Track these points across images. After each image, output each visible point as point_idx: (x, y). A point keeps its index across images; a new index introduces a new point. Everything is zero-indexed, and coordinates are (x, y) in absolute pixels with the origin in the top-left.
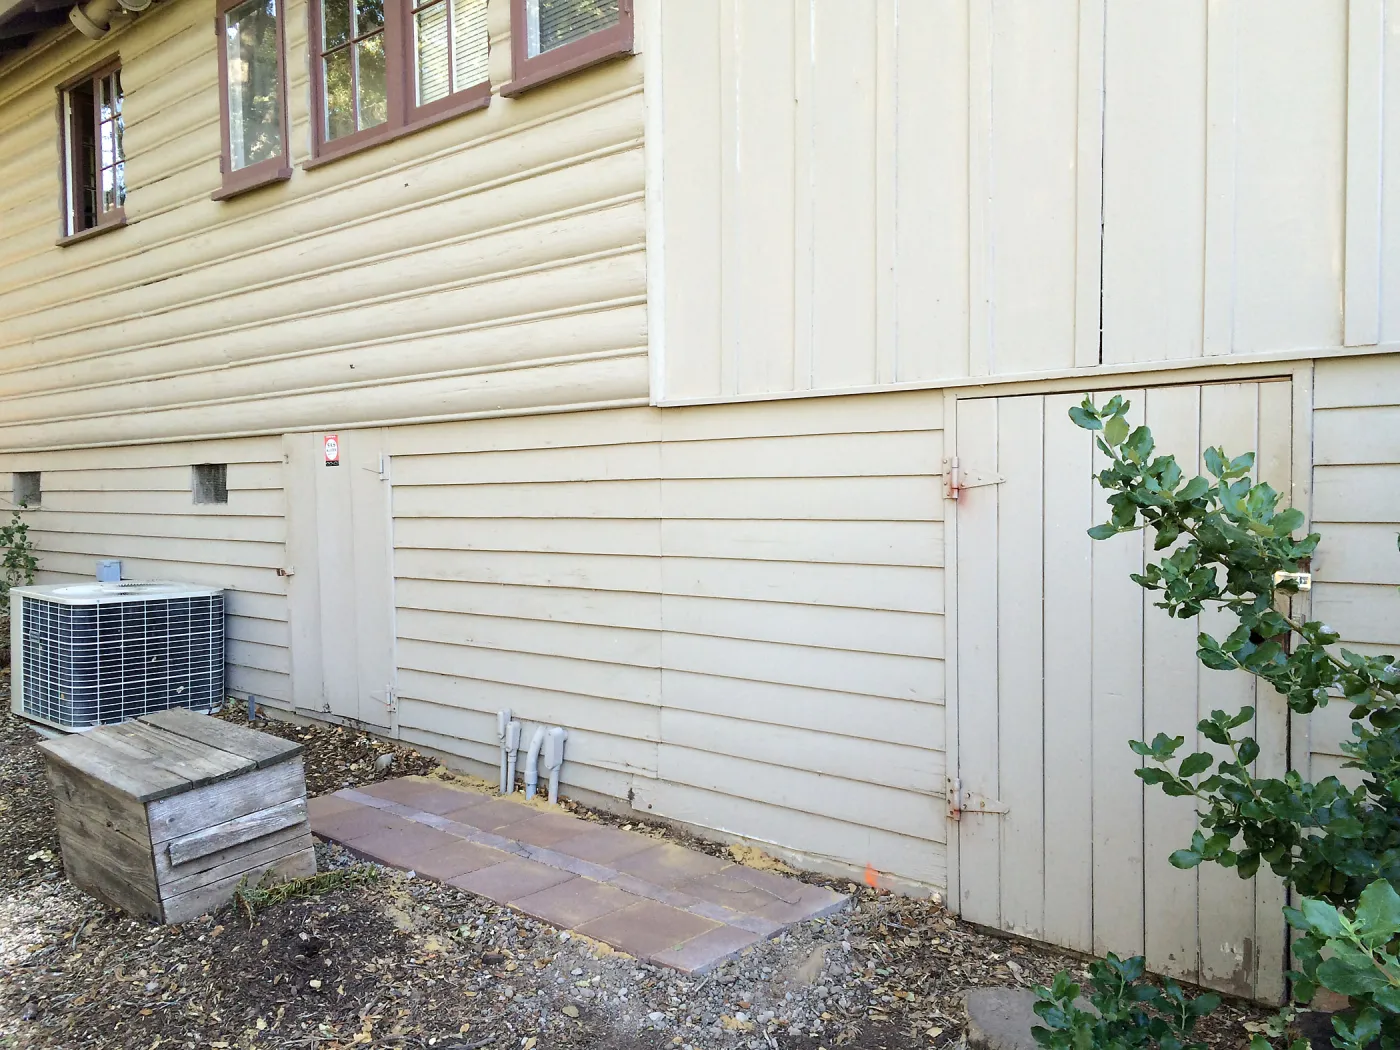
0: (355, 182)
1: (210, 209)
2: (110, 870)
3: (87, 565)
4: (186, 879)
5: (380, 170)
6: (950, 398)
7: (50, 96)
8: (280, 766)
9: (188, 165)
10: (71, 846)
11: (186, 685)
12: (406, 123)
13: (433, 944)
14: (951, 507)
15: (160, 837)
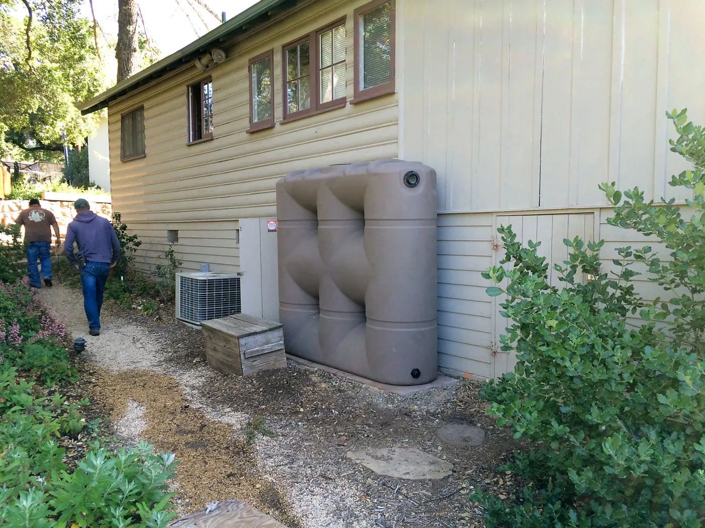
0: (298, 129)
1: (245, 136)
2: (224, 361)
3: (197, 266)
4: (248, 363)
5: (307, 126)
6: (495, 216)
7: (184, 88)
8: (276, 330)
9: (237, 119)
10: (210, 355)
11: (235, 310)
12: (316, 110)
13: (323, 385)
14: (494, 252)
15: (242, 349)
